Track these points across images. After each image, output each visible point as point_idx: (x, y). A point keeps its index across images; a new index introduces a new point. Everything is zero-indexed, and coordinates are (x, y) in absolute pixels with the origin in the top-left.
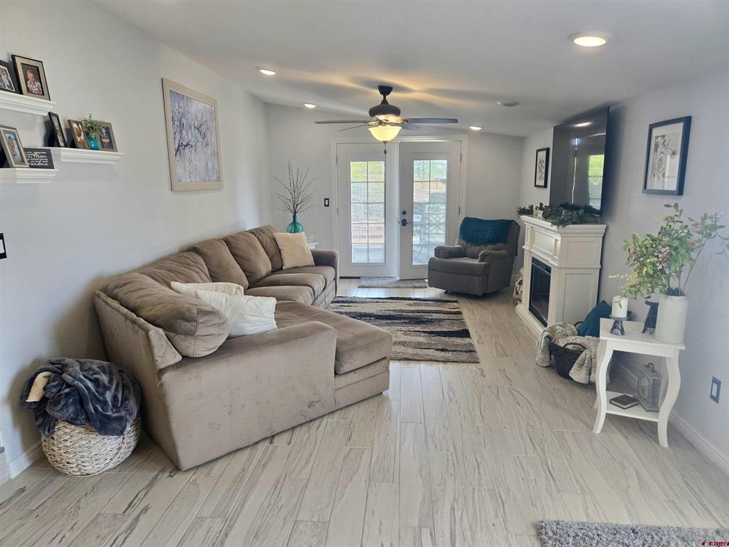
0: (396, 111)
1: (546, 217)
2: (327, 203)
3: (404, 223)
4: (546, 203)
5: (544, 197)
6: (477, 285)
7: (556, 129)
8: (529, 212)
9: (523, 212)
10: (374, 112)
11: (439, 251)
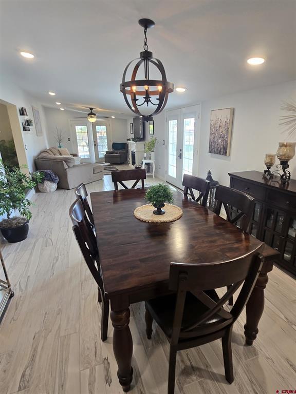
0: (95, 115)
1: (133, 141)
2: (69, 139)
3: (95, 145)
4: (133, 137)
5: (133, 136)
6: (118, 160)
7: (134, 119)
8: (130, 140)
9: (128, 140)
10: (89, 115)
11: (107, 152)
